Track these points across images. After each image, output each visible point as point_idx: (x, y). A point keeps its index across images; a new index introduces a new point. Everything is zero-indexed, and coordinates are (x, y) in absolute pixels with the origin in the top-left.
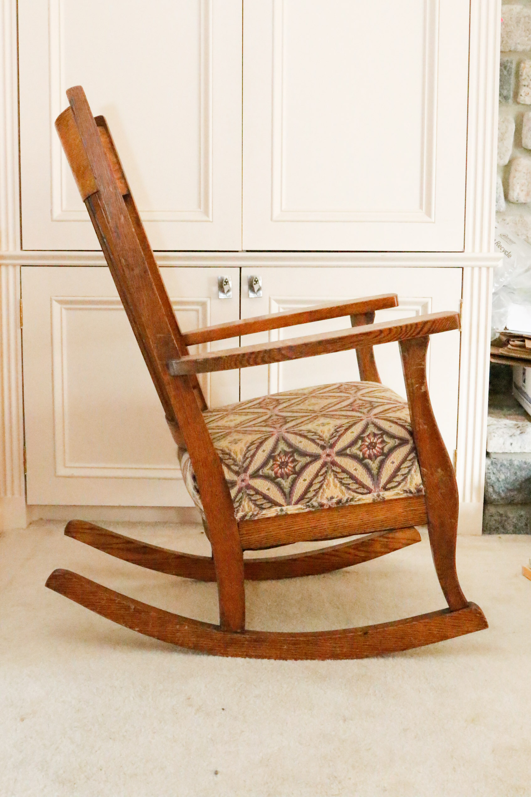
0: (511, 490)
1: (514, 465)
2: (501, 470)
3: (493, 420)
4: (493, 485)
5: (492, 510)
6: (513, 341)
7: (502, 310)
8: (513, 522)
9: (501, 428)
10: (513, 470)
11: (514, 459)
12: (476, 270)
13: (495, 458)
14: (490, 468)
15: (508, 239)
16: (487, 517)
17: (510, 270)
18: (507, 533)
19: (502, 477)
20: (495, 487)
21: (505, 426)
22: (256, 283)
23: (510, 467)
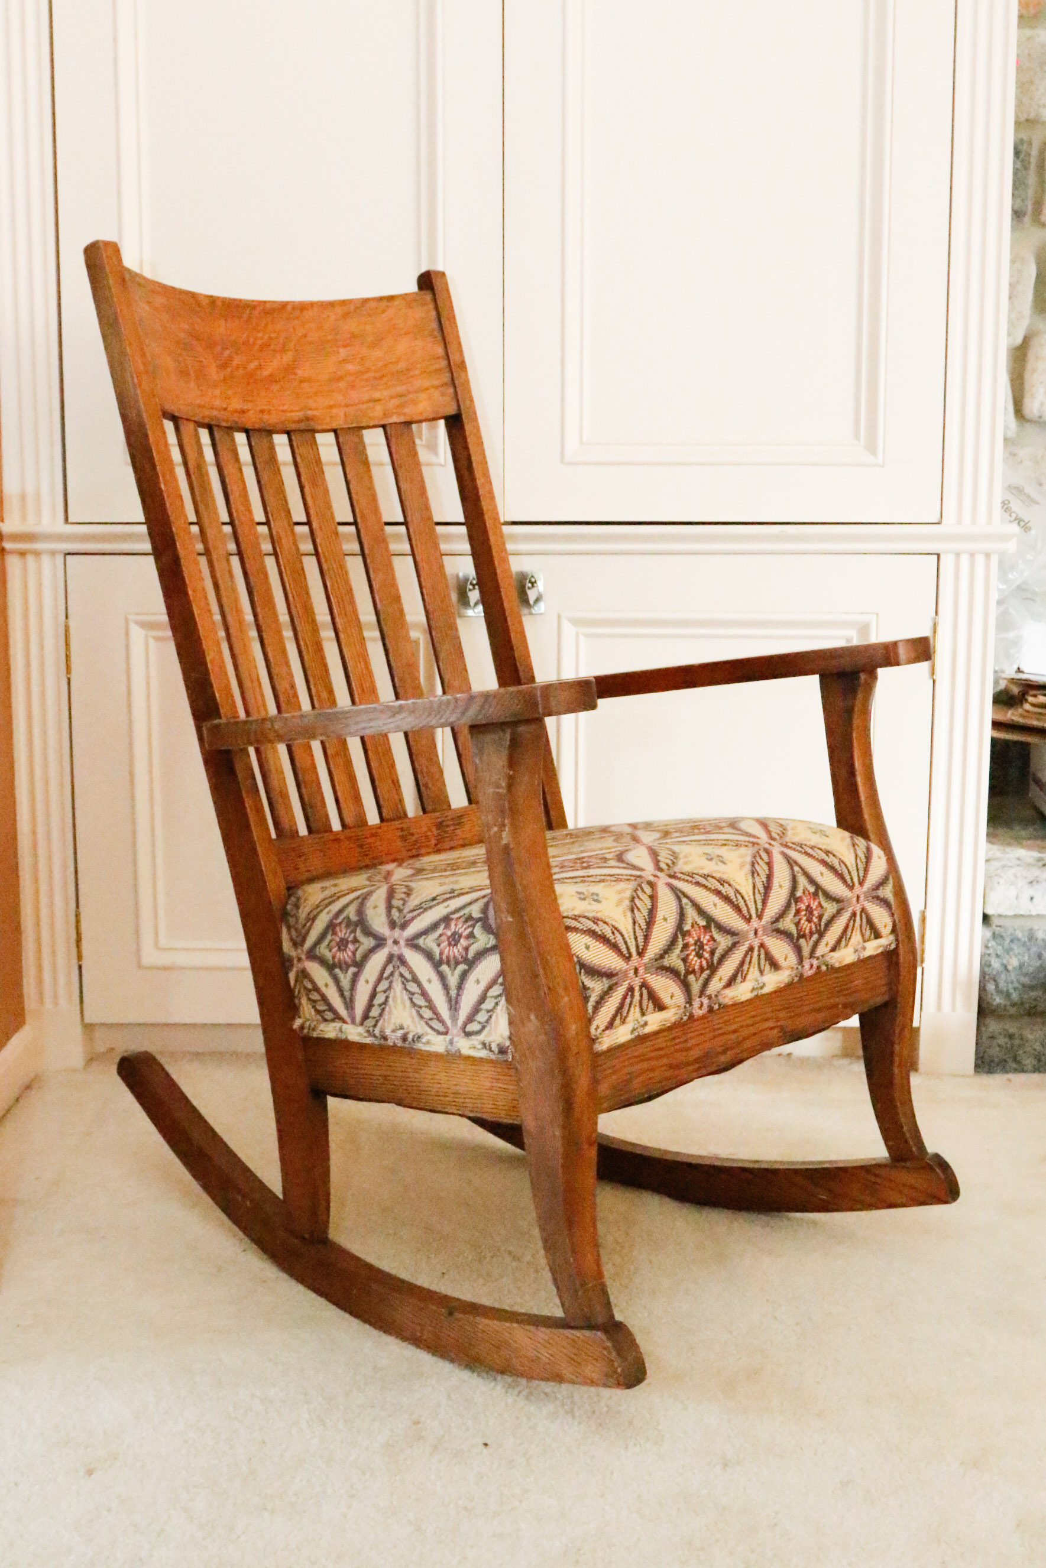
0: (1032, 988)
1: (1037, 939)
2: (1011, 949)
3: (996, 851)
4: (997, 978)
5: (993, 1026)
6: (1035, 696)
7: (1012, 635)
8: (1035, 1050)
9: (1011, 867)
10: (1034, 949)
11: (1036, 927)
12: (965, 559)
13: (1000, 926)
14: (990, 945)
15: (1025, 494)
16: (984, 1038)
17: (1029, 557)
18: (1023, 1071)
19: (1014, 962)
20: (999, 981)
21: (1018, 862)
22: (533, 586)
23: (1028, 944)
